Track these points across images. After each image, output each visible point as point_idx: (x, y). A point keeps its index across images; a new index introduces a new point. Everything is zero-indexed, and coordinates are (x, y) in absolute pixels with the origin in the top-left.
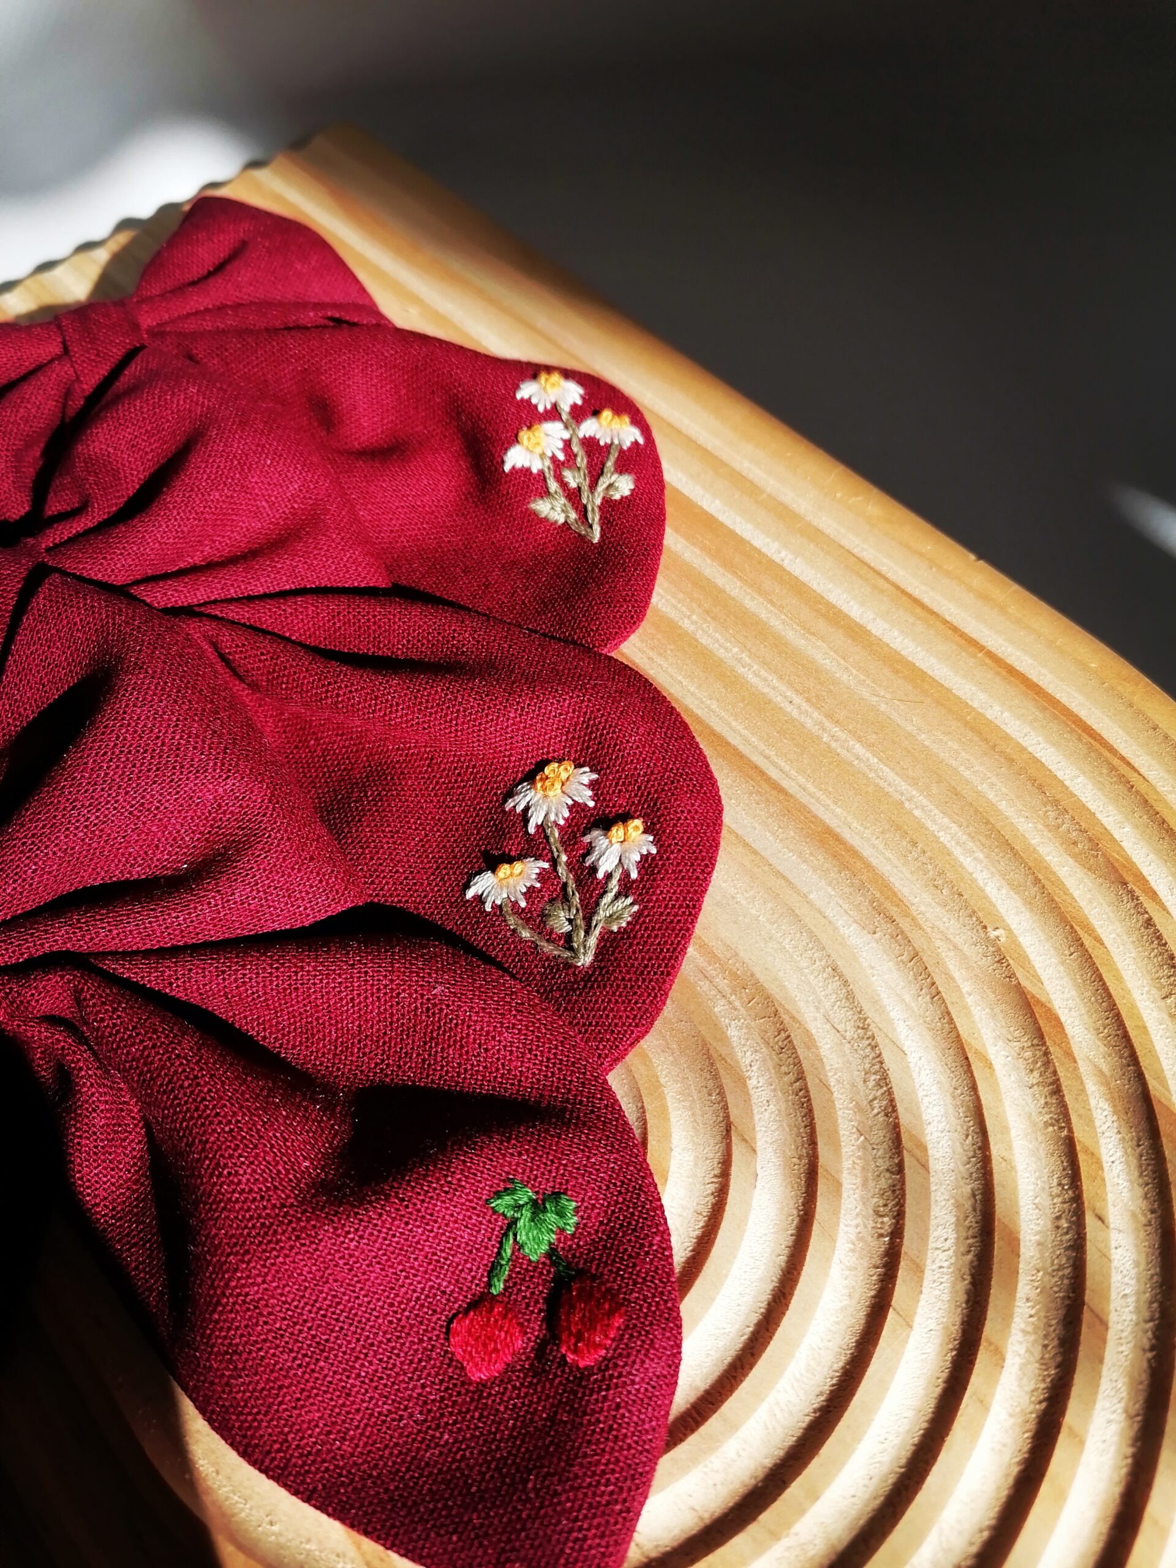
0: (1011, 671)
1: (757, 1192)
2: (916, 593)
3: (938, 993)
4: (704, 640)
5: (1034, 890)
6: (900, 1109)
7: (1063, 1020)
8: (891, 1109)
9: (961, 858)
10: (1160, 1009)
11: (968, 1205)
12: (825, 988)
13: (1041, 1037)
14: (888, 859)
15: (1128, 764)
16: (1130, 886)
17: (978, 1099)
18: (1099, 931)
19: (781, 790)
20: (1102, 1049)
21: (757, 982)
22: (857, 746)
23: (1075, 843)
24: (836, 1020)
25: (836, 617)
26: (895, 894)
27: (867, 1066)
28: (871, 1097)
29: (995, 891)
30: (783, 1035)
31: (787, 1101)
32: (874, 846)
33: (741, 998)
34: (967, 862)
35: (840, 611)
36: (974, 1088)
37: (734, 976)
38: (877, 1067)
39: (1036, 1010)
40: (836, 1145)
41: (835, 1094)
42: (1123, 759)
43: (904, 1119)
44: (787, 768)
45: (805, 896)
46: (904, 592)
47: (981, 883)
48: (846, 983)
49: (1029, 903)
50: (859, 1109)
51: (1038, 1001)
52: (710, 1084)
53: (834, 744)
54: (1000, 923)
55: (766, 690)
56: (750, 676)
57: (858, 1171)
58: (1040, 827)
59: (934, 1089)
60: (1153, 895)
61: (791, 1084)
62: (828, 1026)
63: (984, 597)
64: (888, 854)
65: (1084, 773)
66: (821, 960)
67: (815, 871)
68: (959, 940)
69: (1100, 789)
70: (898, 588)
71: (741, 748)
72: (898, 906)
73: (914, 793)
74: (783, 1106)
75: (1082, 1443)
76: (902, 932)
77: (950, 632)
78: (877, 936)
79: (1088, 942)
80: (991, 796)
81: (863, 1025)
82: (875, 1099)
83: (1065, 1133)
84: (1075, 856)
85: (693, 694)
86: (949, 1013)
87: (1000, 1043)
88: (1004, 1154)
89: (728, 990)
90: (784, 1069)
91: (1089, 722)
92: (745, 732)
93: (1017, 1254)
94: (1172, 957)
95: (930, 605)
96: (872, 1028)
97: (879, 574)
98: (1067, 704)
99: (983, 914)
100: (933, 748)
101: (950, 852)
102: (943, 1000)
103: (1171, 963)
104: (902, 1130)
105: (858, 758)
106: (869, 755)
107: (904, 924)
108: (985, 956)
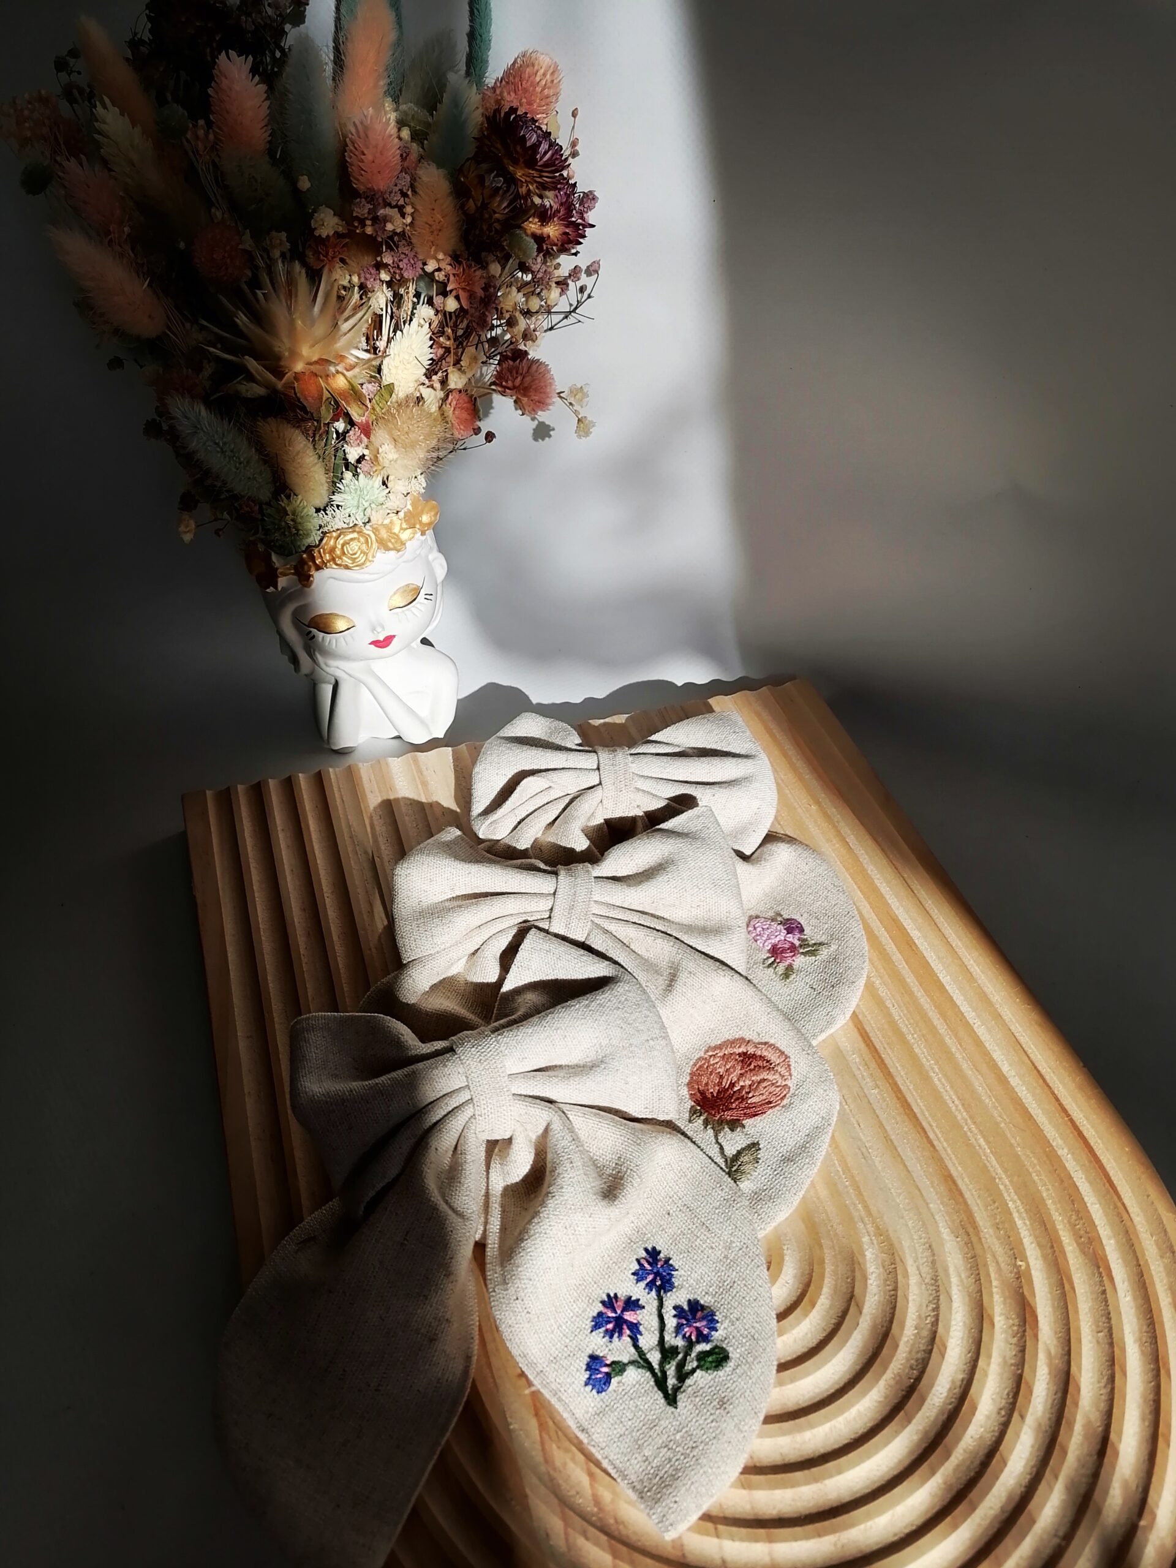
0: (1080, 1135)
1: (856, 1332)
2: (1043, 1072)
3: (980, 1280)
4: (917, 1050)
5: (1049, 1251)
6: (940, 1324)
7: (1039, 1319)
8: (936, 1323)
9: (1016, 1220)
10: (1093, 1336)
11: (958, 1383)
12: (922, 1253)
13: (1025, 1322)
14: (978, 1205)
15: (1125, 1208)
16: (1101, 1270)
17: (981, 1337)
18: (1076, 1285)
19: (933, 1146)
20: (1055, 1342)
21: (889, 1235)
22: (982, 1140)
23: (1081, 1237)
24: (922, 1271)
25: (994, 1067)
26: (975, 1222)
27: (931, 1299)
28: (927, 1314)
29: (1028, 1243)
30: (893, 1266)
31: (885, 1298)
32: (972, 1195)
33: (877, 1238)
34: (1019, 1223)
35: (996, 1064)
36: (981, 1332)
37: (877, 1228)
38: (936, 1301)
39: (1027, 1308)
40: (902, 1328)
41: (910, 1305)
42: (1123, 1204)
43: (941, 1331)
44: (940, 1136)
45: (927, 1204)
46: (1036, 1068)
47: (1022, 1235)
48: (934, 1255)
49: (1044, 1257)
50: (919, 1317)
51: (1030, 1305)
52: (849, 1273)
53: (969, 1133)
54: (1024, 1258)
55: (942, 1090)
56: (936, 1080)
57: (909, 1345)
58: (1065, 1221)
59: (961, 1324)
60: (1111, 1279)
61: (889, 1291)
62: (918, 1272)
63: (1081, 1089)
64: (979, 1201)
65: (1100, 1204)
66: (925, 1239)
67: (937, 1194)
68: (1000, 1260)
69: (1106, 1215)
70: (1033, 1064)
71: (919, 1115)
72: (974, 1228)
73: (1004, 1176)
74: (882, 1299)
76: (971, 1243)
77: (1054, 1099)
78: (958, 1239)
79: (1067, 1289)
80: (1045, 1195)
81: (935, 1279)
82: (929, 1316)
83: (1020, 1371)
84: (1078, 1244)
85: (902, 1076)
86: (981, 1291)
87: (1004, 1317)
88: (984, 1369)
89: (872, 1234)
90: (888, 1283)
91: (1113, 1178)
92: (923, 1108)
93: (974, 1414)
94: (1109, 1314)
95: (1048, 1081)
96: (940, 1282)
97: (1025, 1052)
98: (1105, 1165)
99: (1016, 1252)
100: (1023, 1158)
101: (1011, 1214)
102: (980, 1284)
103: (1108, 1316)
104: (938, 1335)
105: (979, 1146)
106: (986, 1147)
107: (974, 1239)
108: (1011, 1272)
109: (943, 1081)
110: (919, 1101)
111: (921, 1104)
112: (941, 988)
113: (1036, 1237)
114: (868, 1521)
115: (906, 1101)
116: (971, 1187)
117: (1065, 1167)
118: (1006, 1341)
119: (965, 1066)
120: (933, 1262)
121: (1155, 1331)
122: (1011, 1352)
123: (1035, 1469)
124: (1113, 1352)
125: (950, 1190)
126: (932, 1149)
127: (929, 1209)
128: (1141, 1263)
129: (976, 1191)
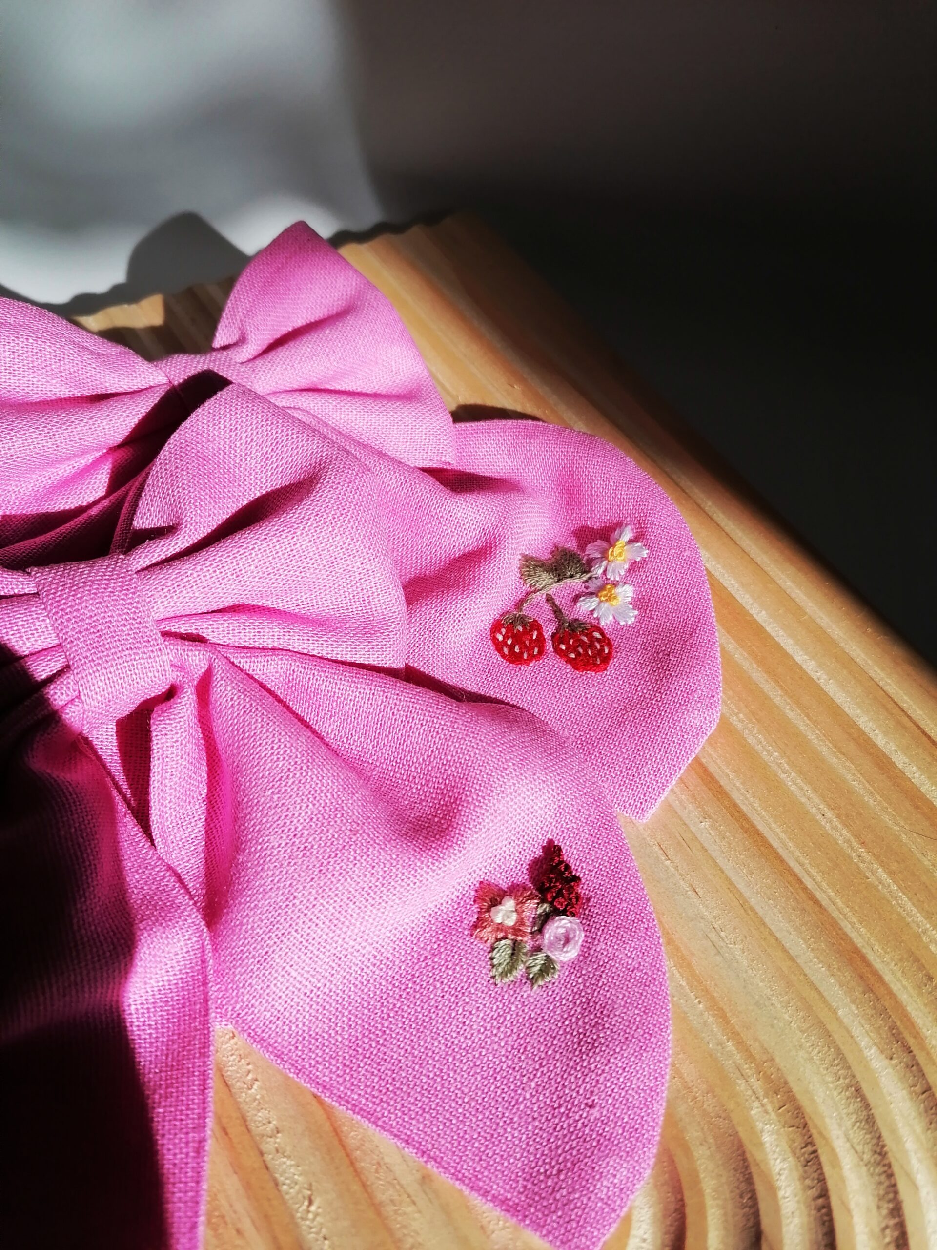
4: (751, 740)
12: (847, 1106)
19: (816, 902)
21: (790, 1091)
22: (880, 870)
24: (855, 1140)
27: (882, 1192)
28: (883, 1225)
30: (810, 1148)
31: (810, 1216)
33: (772, 1102)
35: (870, 739)
37: (768, 1079)
38: (891, 1196)
44: (819, 879)
45: (834, 1012)
48: (867, 1106)
52: (743, 1186)
53: (861, 865)
55: (803, 800)
56: (790, 783)
62: (848, 1145)
64: (905, 983)
66: (845, 1078)
67: (841, 986)
70: (919, 727)
71: (780, 851)
72: (915, 1037)
73: (928, 926)
76: (918, 1065)
78: (894, 1062)
81: (881, 1151)
82: (887, 1227)
85: (738, 789)
89: (761, 1093)
109: (799, 781)
110: (773, 825)
111: (778, 830)
112: (758, 630)
115: (758, 833)
126: (817, 909)
129: (895, 965)
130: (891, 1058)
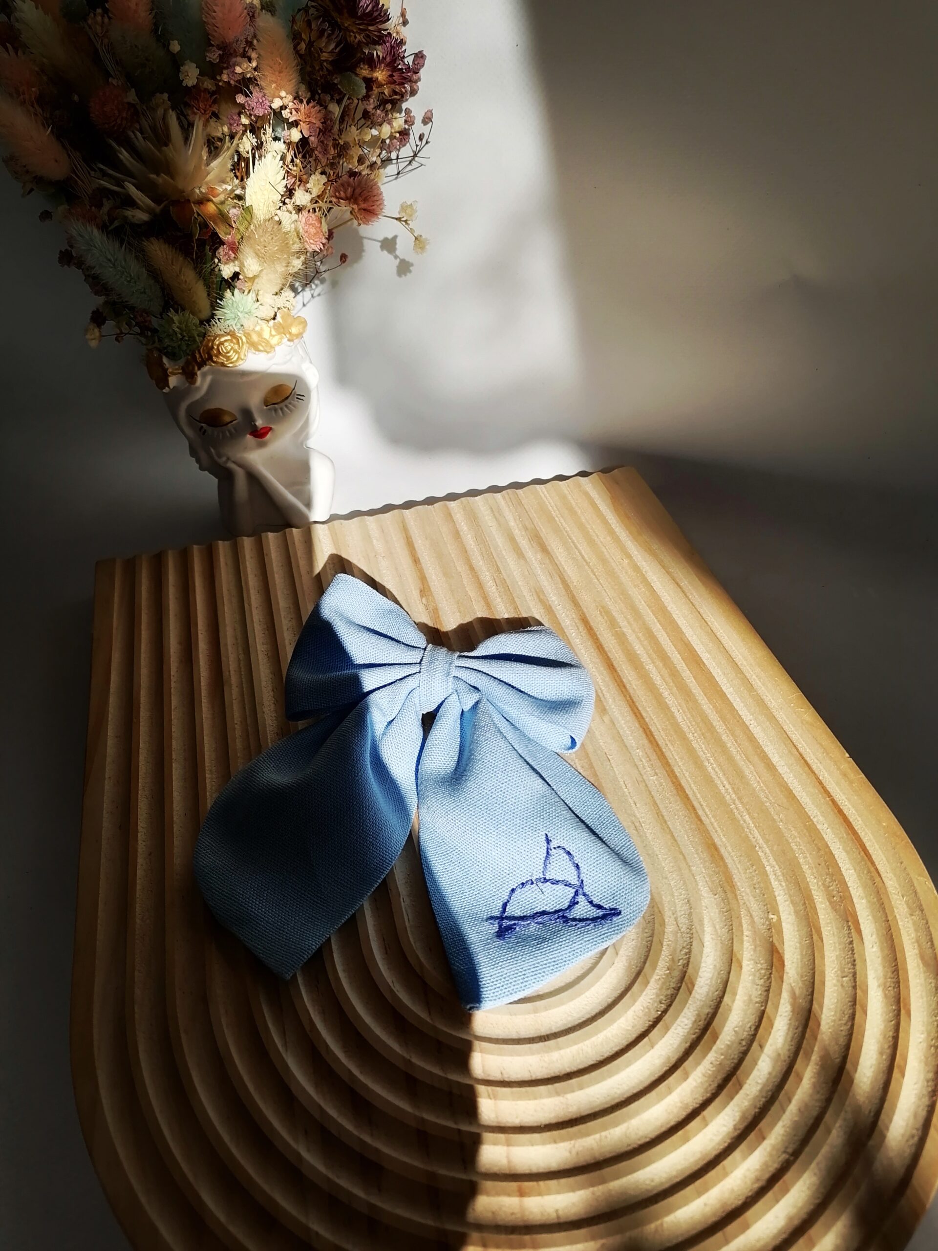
0: (840, 812)
1: (611, 970)
2: (810, 762)
3: (732, 929)
4: (695, 745)
5: (802, 908)
6: (691, 966)
7: (786, 963)
8: (686, 965)
9: (772, 881)
10: (838, 981)
11: (703, 1017)
12: (681, 907)
13: (772, 966)
14: (738, 868)
15: (878, 873)
16: (850, 923)
17: (729, 978)
18: (824, 936)
19: (700, 820)
20: (800, 984)
22: (747, 816)
23: (834, 897)
24: (679, 922)
25: (765, 757)
26: (733, 883)
27: (685, 945)
28: (680, 958)
29: (783, 901)
30: (652, 917)
31: (642, 943)
32: (734, 860)
34: (775, 883)
35: (767, 755)
36: (729, 973)
38: (689, 947)
39: (776, 954)
40: (654, 967)
41: (664, 949)
42: (877, 870)
43: (690, 970)
44: (708, 813)
45: (690, 868)
46: (803, 758)
47: (776, 894)
48: (691, 908)
49: (796, 912)
50: (673, 960)
51: (778, 952)
53: (735, 810)
54: (776, 912)
55: (714, 776)
56: (710, 769)
57: (660, 982)
58: (820, 883)
59: (711, 967)
60: (859, 932)
61: (647, 938)
62: (675, 923)
63: (845, 775)
64: (739, 866)
65: (855, 870)
66: (684, 895)
67: (700, 859)
68: (754, 914)
69: (859, 880)
70: (801, 755)
71: (691, 796)
72: (731, 887)
73: (765, 846)
74: (639, 945)
75: (706, 1125)
76: (728, 899)
77: (818, 784)
78: (716, 897)
79: (815, 937)
80: (802, 861)
81: (691, 928)
82: (682, 959)
83: (763, 1008)
84: (831, 903)
85: (679, 766)
86: (733, 939)
87: (752, 962)
88: (730, 1003)
90: (646, 930)
91: (868, 848)
92: (696, 791)
93: (715, 1043)
94: (854, 961)
95: (814, 769)
96: (694, 930)
97: (795, 746)
98: (862, 837)
99: (770, 906)
100: (784, 830)
101: (767, 876)
102: (733, 933)
103: (854, 963)
104: (687, 974)
105: (744, 821)
106: (751, 822)
107: (730, 895)
108: (763, 925)
109: (717, 769)
110: (692, 785)
111: (694, 788)
112: (723, 696)
113: (790, 896)
114: (603, 1131)
115: (680, 785)
116: (733, 854)
117: (823, 839)
118: (754, 982)
119: (738, 757)
120: (690, 914)
121: (898, 976)
122: (756, 993)
123: (770, 1093)
124: (856, 994)
125: (712, 856)
126: (699, 823)
127: (690, 870)
128: (890, 918)
129: (737, 857)
130: (716, 895)
